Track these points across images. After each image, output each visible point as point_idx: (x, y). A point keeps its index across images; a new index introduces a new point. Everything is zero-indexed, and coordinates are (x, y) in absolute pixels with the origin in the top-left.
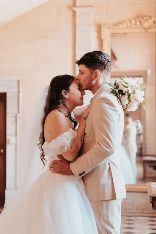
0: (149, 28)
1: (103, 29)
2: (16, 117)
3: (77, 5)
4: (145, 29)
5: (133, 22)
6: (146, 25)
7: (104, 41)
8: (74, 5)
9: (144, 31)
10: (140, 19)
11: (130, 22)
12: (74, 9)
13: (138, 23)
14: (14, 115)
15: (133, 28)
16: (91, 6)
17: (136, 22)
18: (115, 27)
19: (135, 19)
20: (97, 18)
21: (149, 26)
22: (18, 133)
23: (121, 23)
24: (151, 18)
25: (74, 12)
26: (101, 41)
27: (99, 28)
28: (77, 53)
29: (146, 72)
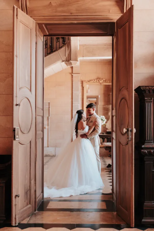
0: (102, 83)
1: (84, 83)
2: (48, 117)
3: (73, 73)
5: (96, 80)
6: (101, 82)
8: (72, 73)
9: (100, 84)
10: (99, 79)
11: (95, 80)
12: (72, 74)
13: (98, 81)
14: (47, 117)
15: (96, 83)
16: (79, 73)
18: (89, 82)
19: (96, 79)
20: (81, 78)
22: (49, 124)
23: (91, 81)
24: (103, 79)
25: (72, 76)
26: (83, 88)
27: (82, 82)
28: (73, 92)
29: (98, 96)
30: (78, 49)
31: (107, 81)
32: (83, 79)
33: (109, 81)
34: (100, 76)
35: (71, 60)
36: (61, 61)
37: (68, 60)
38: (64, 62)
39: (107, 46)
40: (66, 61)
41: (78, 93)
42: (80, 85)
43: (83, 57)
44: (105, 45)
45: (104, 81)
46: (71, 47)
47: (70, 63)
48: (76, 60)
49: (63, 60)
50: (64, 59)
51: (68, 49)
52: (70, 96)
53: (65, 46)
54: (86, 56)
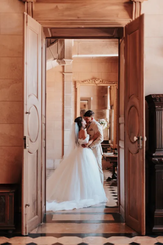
0: (98, 84)
1: (77, 84)
3: (65, 72)
4: (96, 84)
5: (91, 81)
6: (97, 82)
7: (77, 89)
8: (63, 71)
9: (96, 85)
10: (94, 80)
11: (90, 81)
12: (63, 73)
13: (93, 81)
15: (91, 83)
16: (72, 73)
17: (92, 81)
18: (83, 83)
19: (92, 79)
20: (74, 78)
21: (98, 83)
23: (85, 81)
24: (99, 79)
25: (63, 75)
26: (76, 89)
27: (75, 83)
28: (65, 94)
29: (90, 98)
30: (73, 45)
31: (104, 81)
32: (76, 80)
33: (106, 82)
34: (96, 75)
35: (64, 58)
36: (53, 59)
37: (61, 58)
38: (56, 60)
39: (105, 42)
40: (59, 59)
41: (70, 96)
42: (73, 86)
43: (78, 54)
44: (103, 41)
45: (100, 81)
46: (64, 43)
47: (63, 61)
48: (70, 58)
49: (55, 58)
50: (56, 56)
51: (61, 45)
52: (61, 100)
53: (58, 41)
54: (81, 54)
